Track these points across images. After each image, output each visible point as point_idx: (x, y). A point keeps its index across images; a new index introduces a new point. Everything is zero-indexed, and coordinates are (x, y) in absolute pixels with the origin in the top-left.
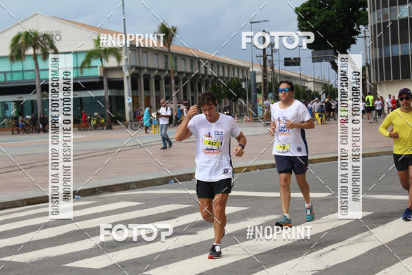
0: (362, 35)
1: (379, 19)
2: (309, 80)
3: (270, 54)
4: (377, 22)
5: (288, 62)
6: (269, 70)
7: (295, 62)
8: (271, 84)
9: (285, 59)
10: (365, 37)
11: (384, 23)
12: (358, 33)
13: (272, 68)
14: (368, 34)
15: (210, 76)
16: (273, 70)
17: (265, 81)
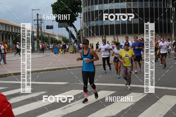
0: (79, 17)
1: (86, 10)
2: (57, 35)
3: (40, 23)
4: (85, 11)
5: (48, 27)
6: (40, 30)
7: (51, 27)
8: (40, 36)
9: (47, 26)
10: (80, 18)
11: (88, 12)
12: (77, 16)
13: (41, 30)
14: (82, 16)
15: (14, 33)
16: (41, 31)
17: (38, 35)
